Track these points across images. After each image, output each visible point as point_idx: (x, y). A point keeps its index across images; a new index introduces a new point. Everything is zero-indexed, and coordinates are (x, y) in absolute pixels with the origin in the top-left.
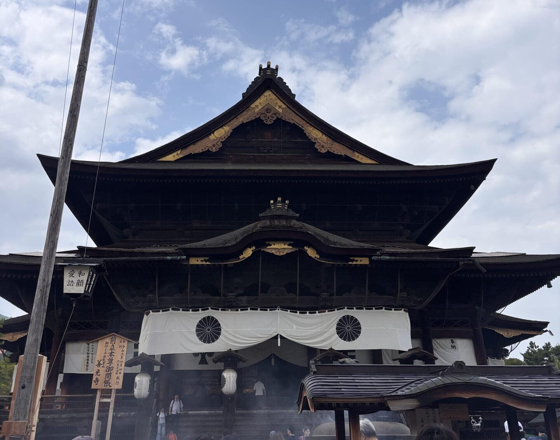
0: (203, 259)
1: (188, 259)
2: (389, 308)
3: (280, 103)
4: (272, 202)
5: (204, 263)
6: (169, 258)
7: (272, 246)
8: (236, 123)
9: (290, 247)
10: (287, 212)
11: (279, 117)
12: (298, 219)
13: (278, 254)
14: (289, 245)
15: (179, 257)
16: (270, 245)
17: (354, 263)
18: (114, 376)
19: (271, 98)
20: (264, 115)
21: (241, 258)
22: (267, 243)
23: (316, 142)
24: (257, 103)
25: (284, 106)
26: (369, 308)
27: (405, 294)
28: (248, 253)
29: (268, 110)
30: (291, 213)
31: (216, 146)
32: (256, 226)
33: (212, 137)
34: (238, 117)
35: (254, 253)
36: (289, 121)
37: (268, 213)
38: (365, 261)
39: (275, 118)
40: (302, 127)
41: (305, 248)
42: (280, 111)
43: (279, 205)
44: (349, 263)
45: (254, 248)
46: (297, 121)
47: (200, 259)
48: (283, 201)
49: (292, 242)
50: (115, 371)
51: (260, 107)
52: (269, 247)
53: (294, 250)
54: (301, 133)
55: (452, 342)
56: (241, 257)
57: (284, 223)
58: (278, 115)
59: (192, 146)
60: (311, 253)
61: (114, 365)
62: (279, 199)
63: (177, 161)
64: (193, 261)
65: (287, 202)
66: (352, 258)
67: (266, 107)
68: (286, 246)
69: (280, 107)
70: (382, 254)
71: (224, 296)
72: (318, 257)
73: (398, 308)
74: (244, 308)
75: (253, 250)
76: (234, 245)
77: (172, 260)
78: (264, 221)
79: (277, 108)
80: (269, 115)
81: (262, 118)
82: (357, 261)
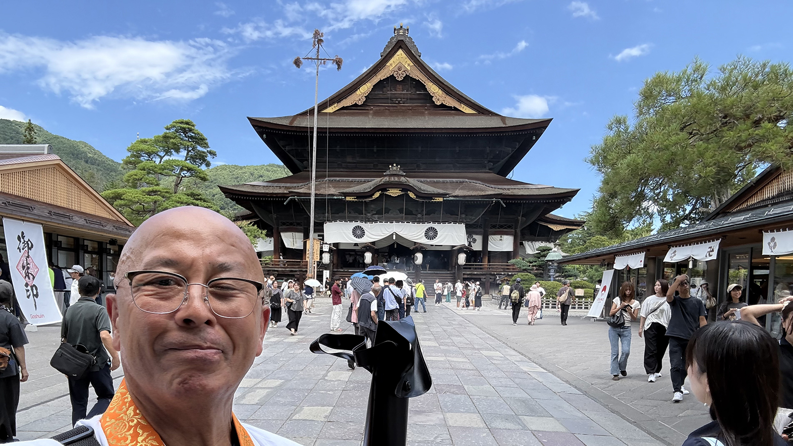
0: (353, 197)
1: (345, 198)
2: (455, 222)
3: (409, 62)
4: (390, 166)
5: (354, 200)
6: (335, 198)
8: (375, 80)
10: (398, 172)
11: (408, 74)
12: (404, 176)
13: (393, 195)
14: (400, 191)
15: (341, 197)
16: (389, 190)
17: (435, 200)
18: (315, 256)
19: (402, 57)
20: (396, 73)
21: (373, 197)
22: (387, 189)
23: (434, 95)
24: (391, 61)
25: (412, 64)
26: (444, 222)
27: (463, 216)
28: (377, 195)
29: (399, 69)
30: (401, 173)
31: (361, 100)
32: (381, 180)
33: (358, 92)
34: (377, 74)
35: (380, 195)
36: (415, 78)
37: (388, 173)
38: (441, 200)
39: (405, 75)
40: (425, 83)
41: (409, 192)
42: (409, 68)
43: (395, 168)
44: (432, 200)
45: (381, 192)
46: (421, 77)
47: (351, 197)
48: (397, 166)
49: (401, 189)
50: (315, 253)
51: (394, 66)
52: (389, 192)
53: (402, 193)
54: (423, 87)
55: (501, 237)
57: (396, 179)
58: (407, 72)
59: (344, 100)
60: (412, 195)
61: (315, 251)
62: (395, 165)
63: (334, 113)
64: (348, 199)
65: (399, 166)
66: (433, 198)
67: (398, 66)
68: (398, 191)
69: (409, 65)
70: (449, 197)
71: (365, 214)
72: (415, 197)
73: (460, 222)
74: (376, 221)
76: (369, 191)
77: (337, 199)
78: (386, 178)
79: (406, 66)
80: (400, 72)
81: (395, 75)
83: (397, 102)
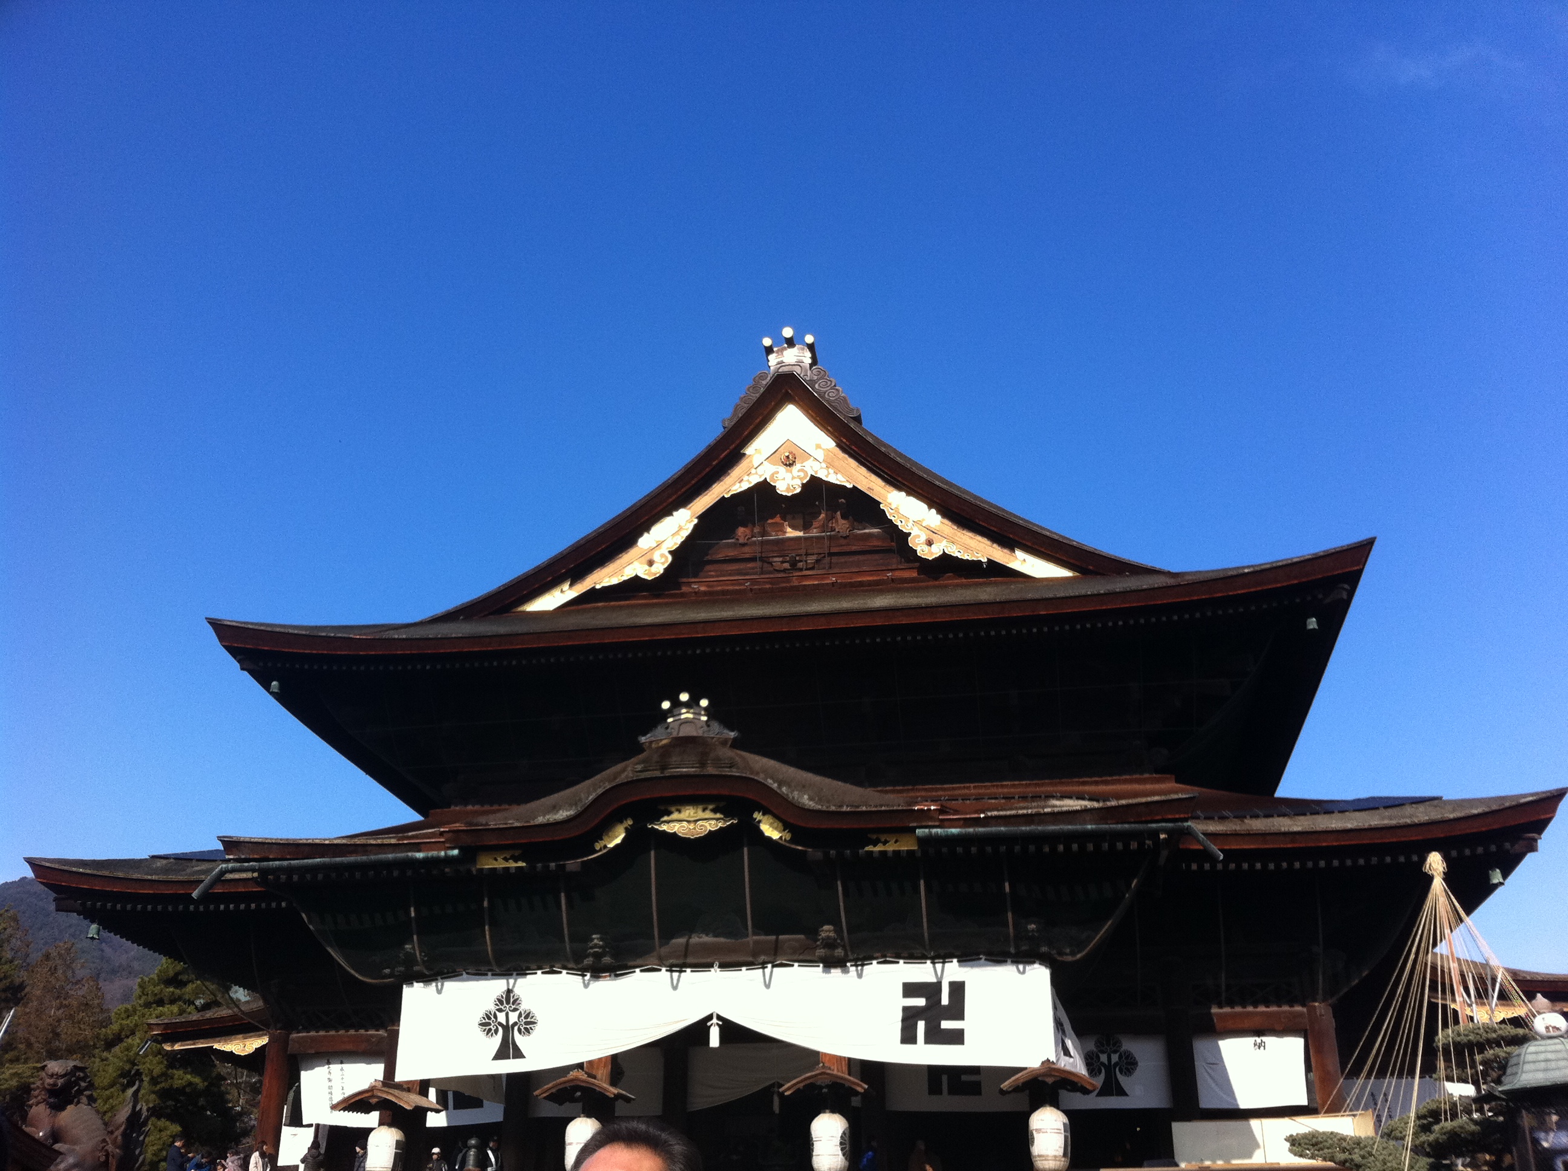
0: (507, 855)
3: (820, 436)
4: (666, 705)
5: (512, 864)
6: (420, 855)
7: (675, 816)
8: (707, 500)
9: (718, 815)
10: (705, 728)
11: (817, 476)
12: (736, 744)
13: (688, 835)
14: (715, 811)
15: (443, 853)
16: (669, 813)
17: (880, 848)
19: (794, 424)
20: (778, 474)
21: (598, 848)
22: (662, 808)
23: (912, 531)
24: (759, 441)
25: (829, 443)
28: (615, 835)
29: (787, 459)
30: (717, 730)
31: (657, 564)
35: (631, 835)
36: (841, 483)
37: (659, 733)
38: (908, 841)
39: (806, 479)
40: (877, 495)
41: (757, 816)
42: (820, 457)
43: (686, 713)
44: (867, 849)
45: (630, 822)
46: (860, 479)
47: (500, 856)
48: (694, 702)
49: (722, 804)
51: (767, 454)
52: (665, 818)
53: (729, 822)
54: (872, 509)
56: (598, 846)
58: (813, 469)
59: (598, 569)
60: (770, 828)
62: (684, 697)
64: (486, 862)
65: (704, 703)
66: (874, 837)
67: (782, 451)
68: (709, 815)
69: (818, 445)
72: (786, 836)
75: (626, 829)
77: (426, 861)
79: (812, 450)
80: (789, 471)
81: (773, 482)
82: (885, 843)
83: (787, 565)
